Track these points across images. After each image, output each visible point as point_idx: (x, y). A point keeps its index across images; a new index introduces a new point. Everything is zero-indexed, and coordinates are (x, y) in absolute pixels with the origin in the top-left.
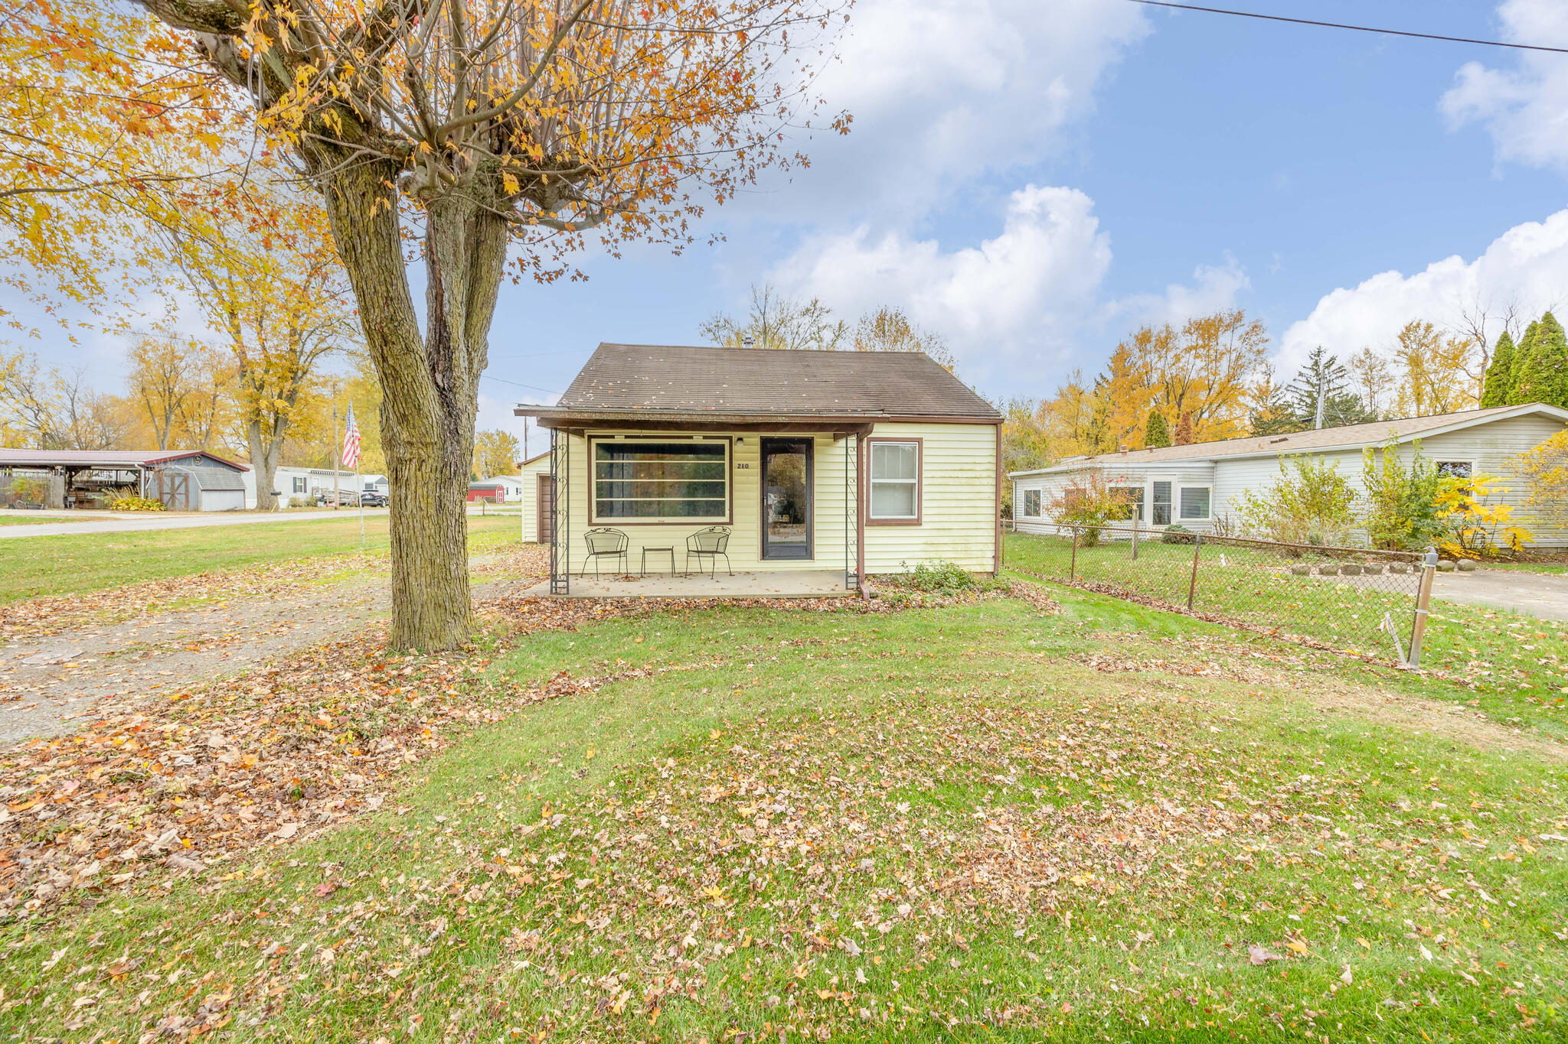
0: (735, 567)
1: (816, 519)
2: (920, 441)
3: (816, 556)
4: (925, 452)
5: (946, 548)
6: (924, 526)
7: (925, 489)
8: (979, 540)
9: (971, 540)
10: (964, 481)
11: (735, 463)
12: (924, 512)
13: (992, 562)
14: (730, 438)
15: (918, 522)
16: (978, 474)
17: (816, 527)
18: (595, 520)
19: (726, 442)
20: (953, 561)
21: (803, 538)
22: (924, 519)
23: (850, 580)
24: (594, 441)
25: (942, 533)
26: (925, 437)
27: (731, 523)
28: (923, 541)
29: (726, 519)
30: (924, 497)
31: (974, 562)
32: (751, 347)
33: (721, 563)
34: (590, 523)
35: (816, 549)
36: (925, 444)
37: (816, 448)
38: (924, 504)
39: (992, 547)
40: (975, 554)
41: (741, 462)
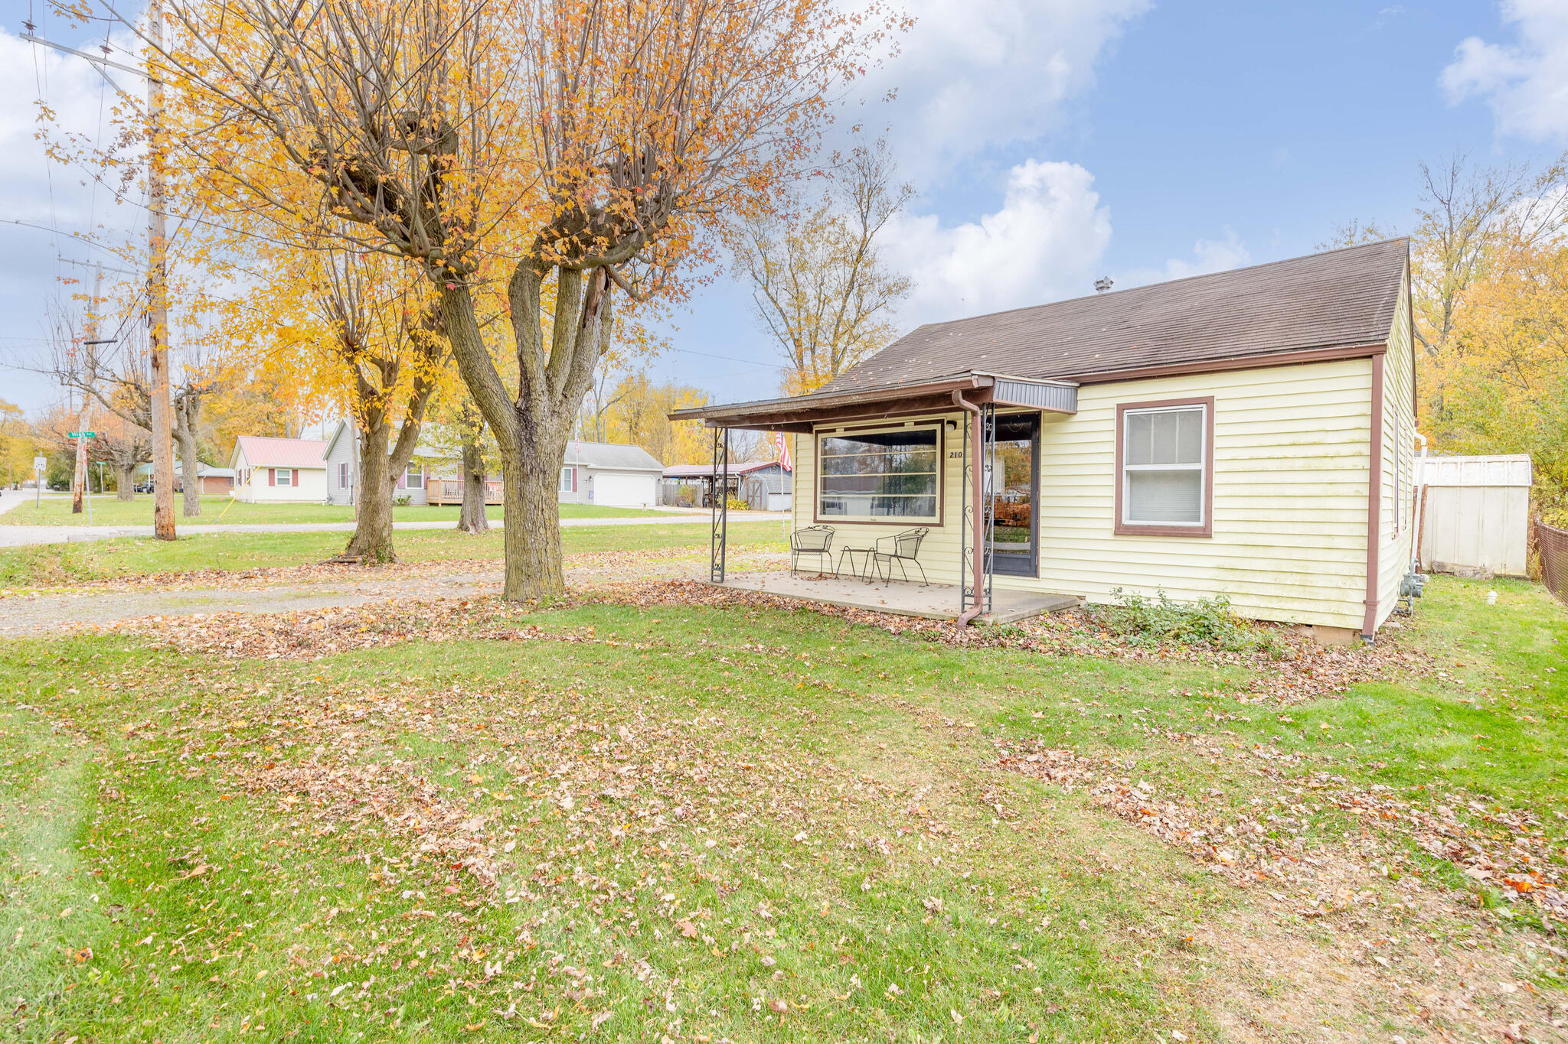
1: (1042, 523)
2: (1209, 401)
3: (1042, 573)
4: (1217, 419)
5: (1259, 577)
6: (1216, 539)
7: (1216, 479)
8: (1333, 568)
9: (1312, 568)
10: (1299, 464)
11: (948, 452)
12: (1216, 515)
13: (1361, 610)
14: (941, 422)
15: (1205, 533)
16: (1331, 450)
17: (1042, 533)
18: (820, 517)
19: (938, 427)
21: (1027, 546)
22: (1215, 527)
24: (821, 436)
25: (1252, 552)
26: (1218, 394)
27: (941, 525)
28: (1214, 562)
29: (936, 520)
30: (1216, 491)
31: (1321, 607)
32: (1105, 291)
33: (912, 571)
34: (815, 521)
35: (1042, 564)
36: (1218, 406)
37: (1043, 425)
38: (1216, 503)
39: (1362, 584)
40: (1322, 594)
41: (954, 451)
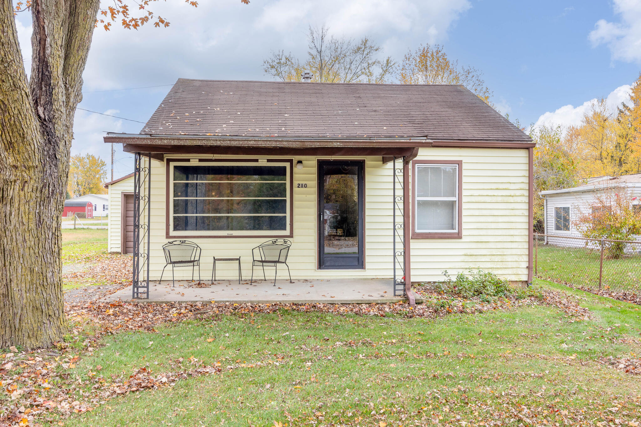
0: (295, 275)
1: (367, 233)
2: (459, 163)
3: (367, 266)
4: (464, 173)
5: (484, 259)
6: (464, 239)
7: (464, 206)
8: (514, 252)
9: (506, 252)
10: (500, 199)
11: (295, 183)
12: (464, 226)
13: (526, 272)
14: (291, 161)
15: (458, 236)
16: (512, 193)
17: (367, 239)
18: (172, 233)
19: (287, 165)
20: (490, 271)
21: (355, 249)
22: (464, 233)
23: (398, 287)
24: (172, 164)
25: (480, 245)
26: (464, 160)
27: (291, 236)
28: (463, 252)
29: (287, 232)
30: (464, 213)
31: (509, 271)
32: (309, 81)
33: (282, 272)
34: (168, 236)
35: (367, 259)
36: (464, 166)
37: (367, 170)
38: (464, 219)
39: (526, 258)
40: (510, 265)
41: (301, 182)
